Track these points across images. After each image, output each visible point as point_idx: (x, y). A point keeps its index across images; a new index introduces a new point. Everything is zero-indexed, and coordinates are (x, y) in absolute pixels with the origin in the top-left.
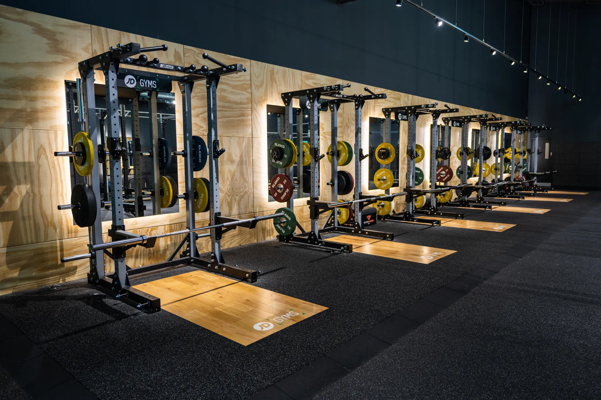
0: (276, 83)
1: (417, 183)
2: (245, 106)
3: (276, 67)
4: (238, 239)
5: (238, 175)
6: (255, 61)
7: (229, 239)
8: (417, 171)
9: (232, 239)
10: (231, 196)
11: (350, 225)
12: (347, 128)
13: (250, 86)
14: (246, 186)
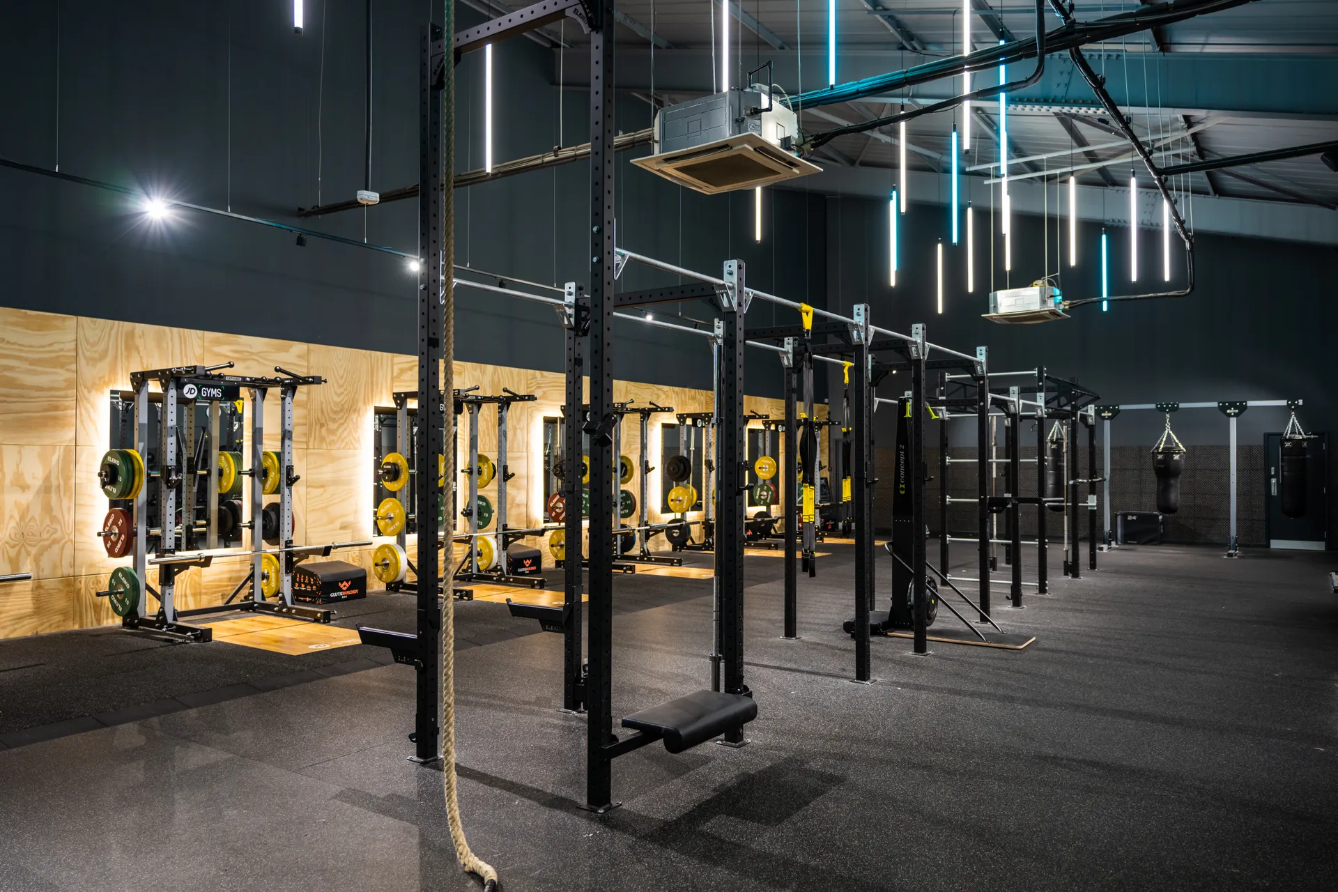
0: (139, 353)
1: (481, 523)
2: (62, 393)
3: (140, 327)
4: (31, 623)
5: (36, 511)
6: (88, 319)
7: (8, 623)
8: (481, 503)
9: (17, 623)
10: (17, 548)
11: (308, 599)
12: (318, 427)
13: (74, 360)
14: (56, 530)
